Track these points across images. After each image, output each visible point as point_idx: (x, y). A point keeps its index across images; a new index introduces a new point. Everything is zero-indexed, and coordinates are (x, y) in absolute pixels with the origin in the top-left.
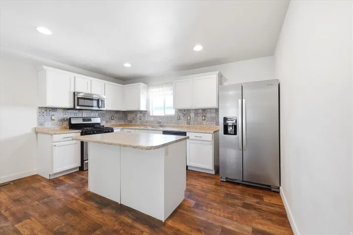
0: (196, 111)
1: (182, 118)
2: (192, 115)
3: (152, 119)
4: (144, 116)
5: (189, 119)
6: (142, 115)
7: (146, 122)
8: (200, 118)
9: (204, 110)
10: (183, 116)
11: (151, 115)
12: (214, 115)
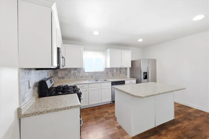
0: (117, 69)
1: (109, 72)
2: (115, 71)
3: (87, 74)
4: (79, 72)
5: (113, 73)
6: (76, 71)
7: (81, 77)
8: (119, 72)
9: (120, 68)
10: (110, 72)
11: (86, 71)
12: (124, 71)
